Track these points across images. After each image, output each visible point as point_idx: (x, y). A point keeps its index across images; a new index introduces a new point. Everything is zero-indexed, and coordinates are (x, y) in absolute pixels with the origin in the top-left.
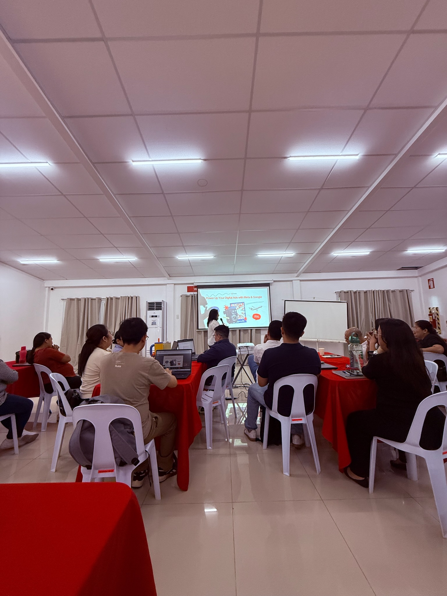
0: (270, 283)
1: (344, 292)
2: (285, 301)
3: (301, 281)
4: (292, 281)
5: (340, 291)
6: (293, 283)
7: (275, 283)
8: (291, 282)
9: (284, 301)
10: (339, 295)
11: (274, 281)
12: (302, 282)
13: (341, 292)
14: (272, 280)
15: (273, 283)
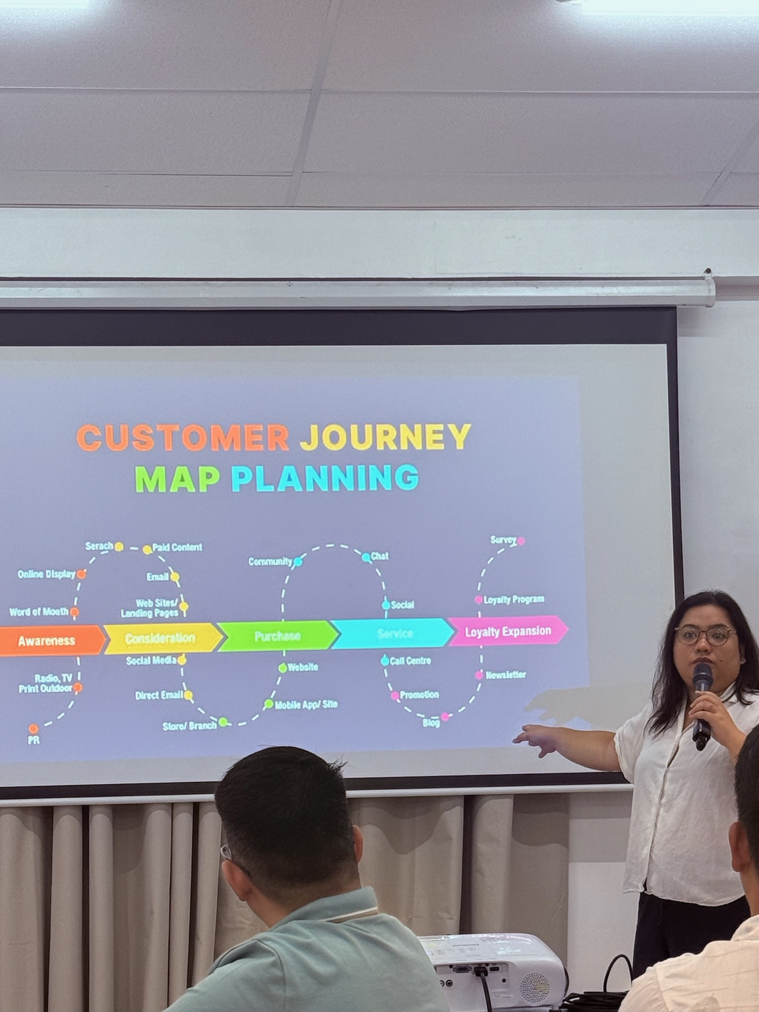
0: (673, 308)
7: (722, 304)
11: (726, 287)
14: (706, 275)
15: (710, 307)
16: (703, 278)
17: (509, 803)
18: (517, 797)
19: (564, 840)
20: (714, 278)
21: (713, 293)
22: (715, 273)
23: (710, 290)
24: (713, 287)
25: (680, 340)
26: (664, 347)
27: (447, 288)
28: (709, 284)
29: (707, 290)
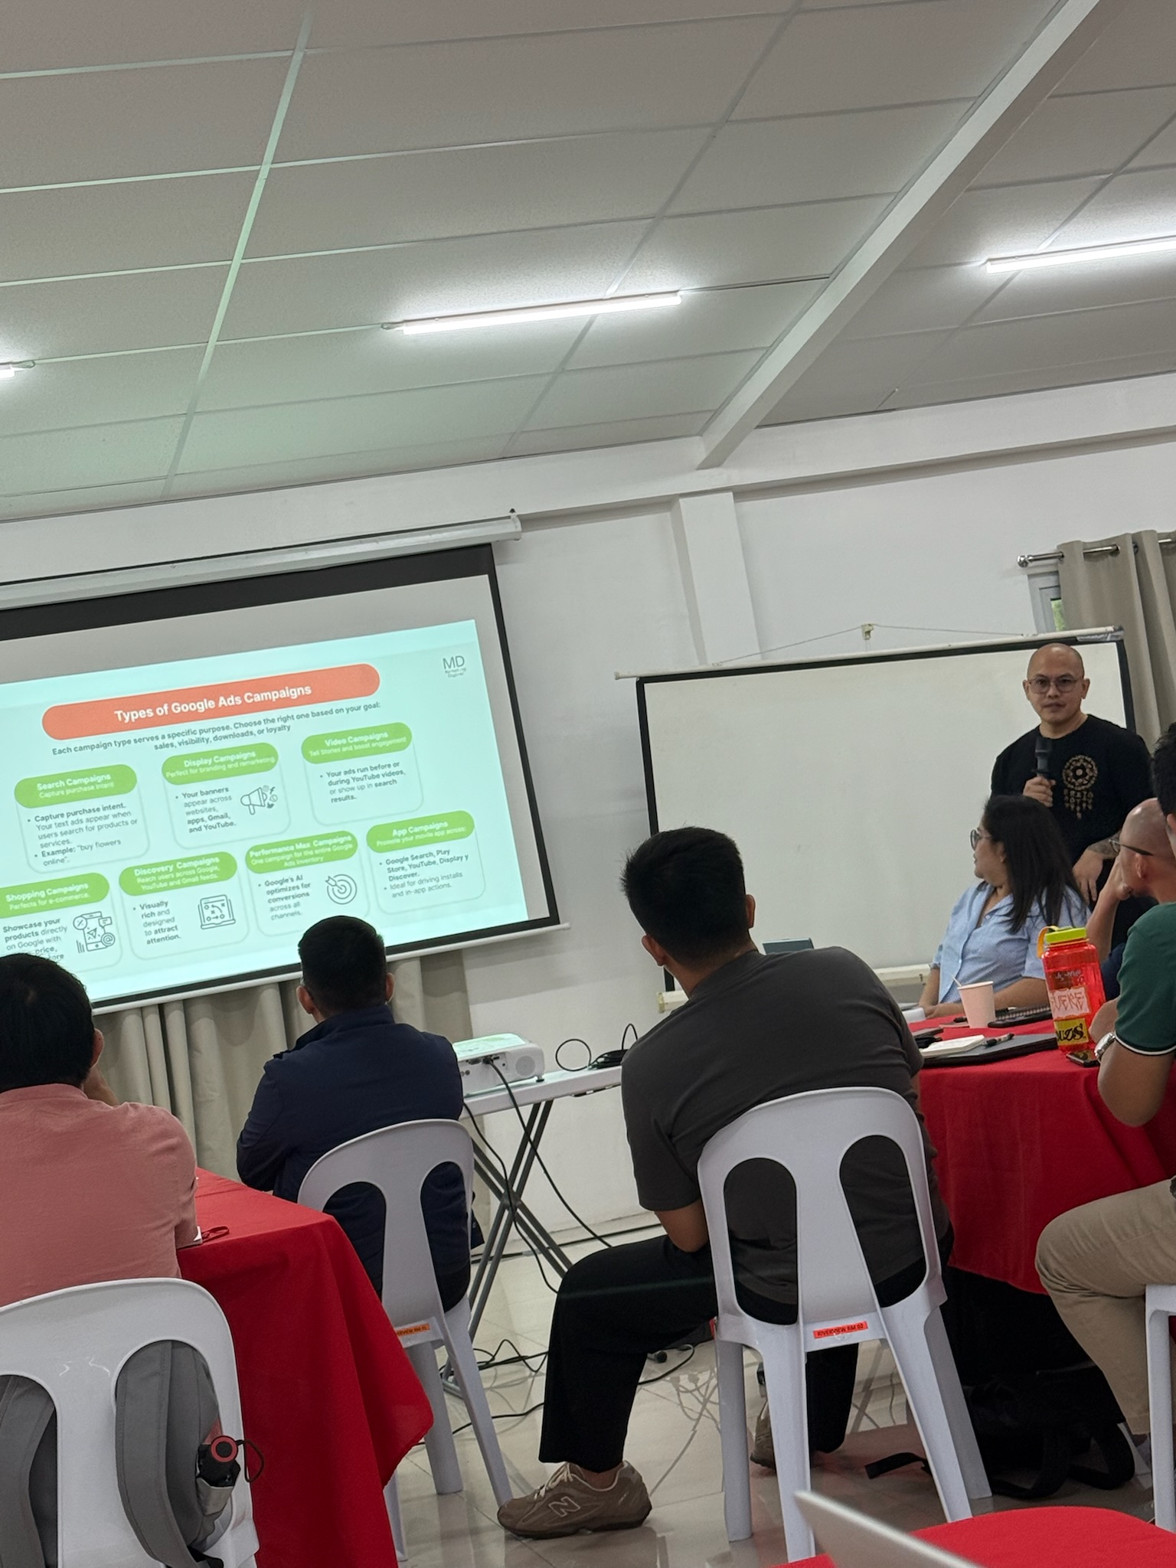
0: (489, 545)
1: (1088, 555)
2: (642, 682)
3: (742, 493)
4: (667, 503)
5: (1051, 548)
6: (678, 525)
7: (528, 535)
8: (667, 515)
9: (634, 680)
10: (1051, 581)
11: (530, 522)
12: (751, 506)
13: (1060, 557)
14: (510, 514)
15: (518, 540)
16: (509, 517)
17: (416, 965)
18: (423, 959)
19: (462, 988)
20: (518, 516)
21: (519, 529)
22: (518, 512)
23: (516, 527)
24: (519, 524)
25: (497, 568)
26: (486, 577)
27: (304, 553)
28: (515, 522)
29: (513, 527)
